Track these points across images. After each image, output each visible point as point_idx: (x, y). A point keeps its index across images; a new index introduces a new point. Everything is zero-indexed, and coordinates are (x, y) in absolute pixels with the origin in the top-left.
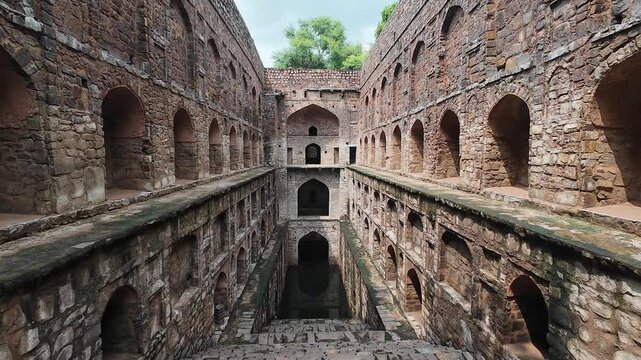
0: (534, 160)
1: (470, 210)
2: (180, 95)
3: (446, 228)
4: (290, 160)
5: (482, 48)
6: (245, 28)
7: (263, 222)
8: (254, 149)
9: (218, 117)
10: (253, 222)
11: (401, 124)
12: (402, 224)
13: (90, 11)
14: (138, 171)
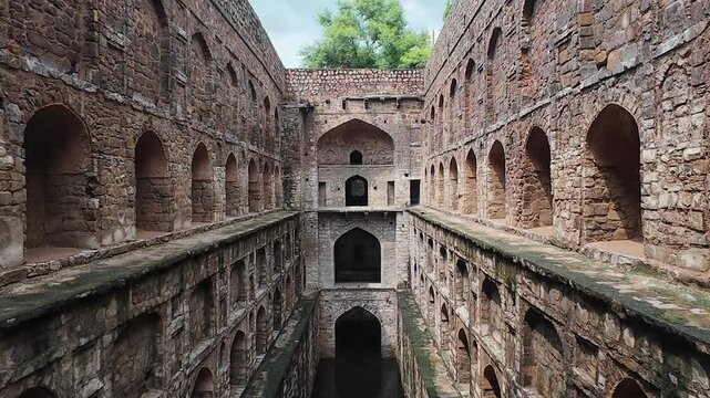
0: (648, 201)
1: (556, 277)
2: (145, 112)
3: (529, 304)
4: (322, 201)
5: (574, 38)
6: (253, 15)
7: (278, 293)
8: (266, 184)
9: (207, 141)
10: (259, 293)
11: (475, 147)
12: (475, 298)
13: (11, 7)
14: (79, 220)
